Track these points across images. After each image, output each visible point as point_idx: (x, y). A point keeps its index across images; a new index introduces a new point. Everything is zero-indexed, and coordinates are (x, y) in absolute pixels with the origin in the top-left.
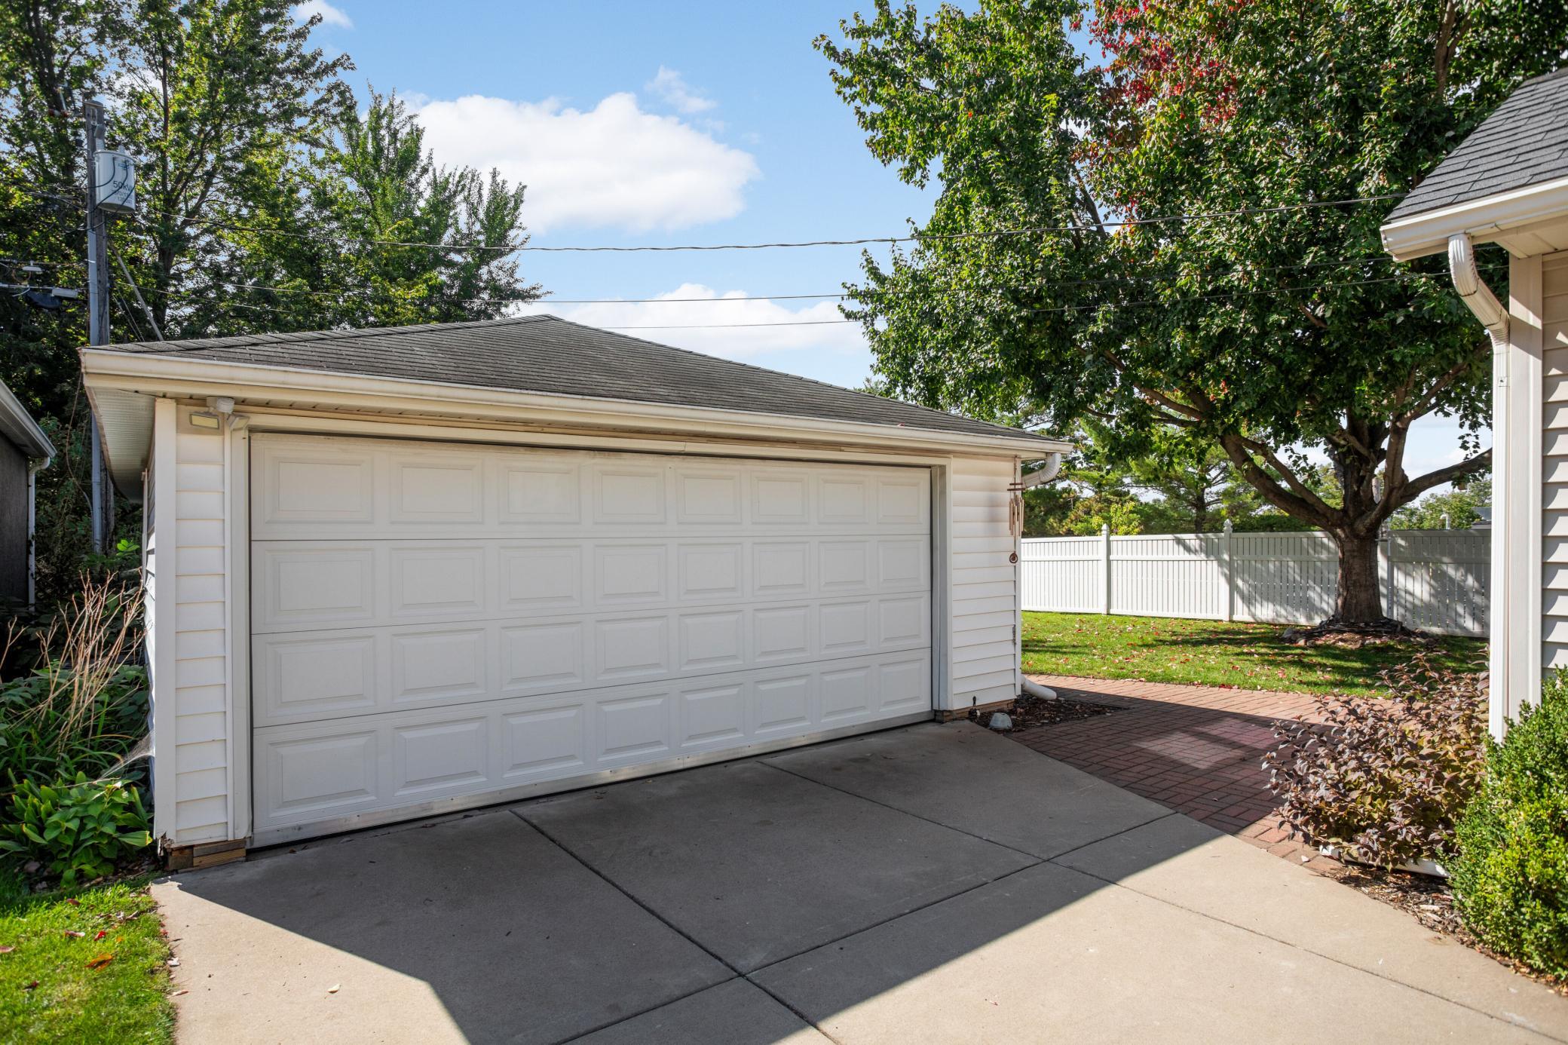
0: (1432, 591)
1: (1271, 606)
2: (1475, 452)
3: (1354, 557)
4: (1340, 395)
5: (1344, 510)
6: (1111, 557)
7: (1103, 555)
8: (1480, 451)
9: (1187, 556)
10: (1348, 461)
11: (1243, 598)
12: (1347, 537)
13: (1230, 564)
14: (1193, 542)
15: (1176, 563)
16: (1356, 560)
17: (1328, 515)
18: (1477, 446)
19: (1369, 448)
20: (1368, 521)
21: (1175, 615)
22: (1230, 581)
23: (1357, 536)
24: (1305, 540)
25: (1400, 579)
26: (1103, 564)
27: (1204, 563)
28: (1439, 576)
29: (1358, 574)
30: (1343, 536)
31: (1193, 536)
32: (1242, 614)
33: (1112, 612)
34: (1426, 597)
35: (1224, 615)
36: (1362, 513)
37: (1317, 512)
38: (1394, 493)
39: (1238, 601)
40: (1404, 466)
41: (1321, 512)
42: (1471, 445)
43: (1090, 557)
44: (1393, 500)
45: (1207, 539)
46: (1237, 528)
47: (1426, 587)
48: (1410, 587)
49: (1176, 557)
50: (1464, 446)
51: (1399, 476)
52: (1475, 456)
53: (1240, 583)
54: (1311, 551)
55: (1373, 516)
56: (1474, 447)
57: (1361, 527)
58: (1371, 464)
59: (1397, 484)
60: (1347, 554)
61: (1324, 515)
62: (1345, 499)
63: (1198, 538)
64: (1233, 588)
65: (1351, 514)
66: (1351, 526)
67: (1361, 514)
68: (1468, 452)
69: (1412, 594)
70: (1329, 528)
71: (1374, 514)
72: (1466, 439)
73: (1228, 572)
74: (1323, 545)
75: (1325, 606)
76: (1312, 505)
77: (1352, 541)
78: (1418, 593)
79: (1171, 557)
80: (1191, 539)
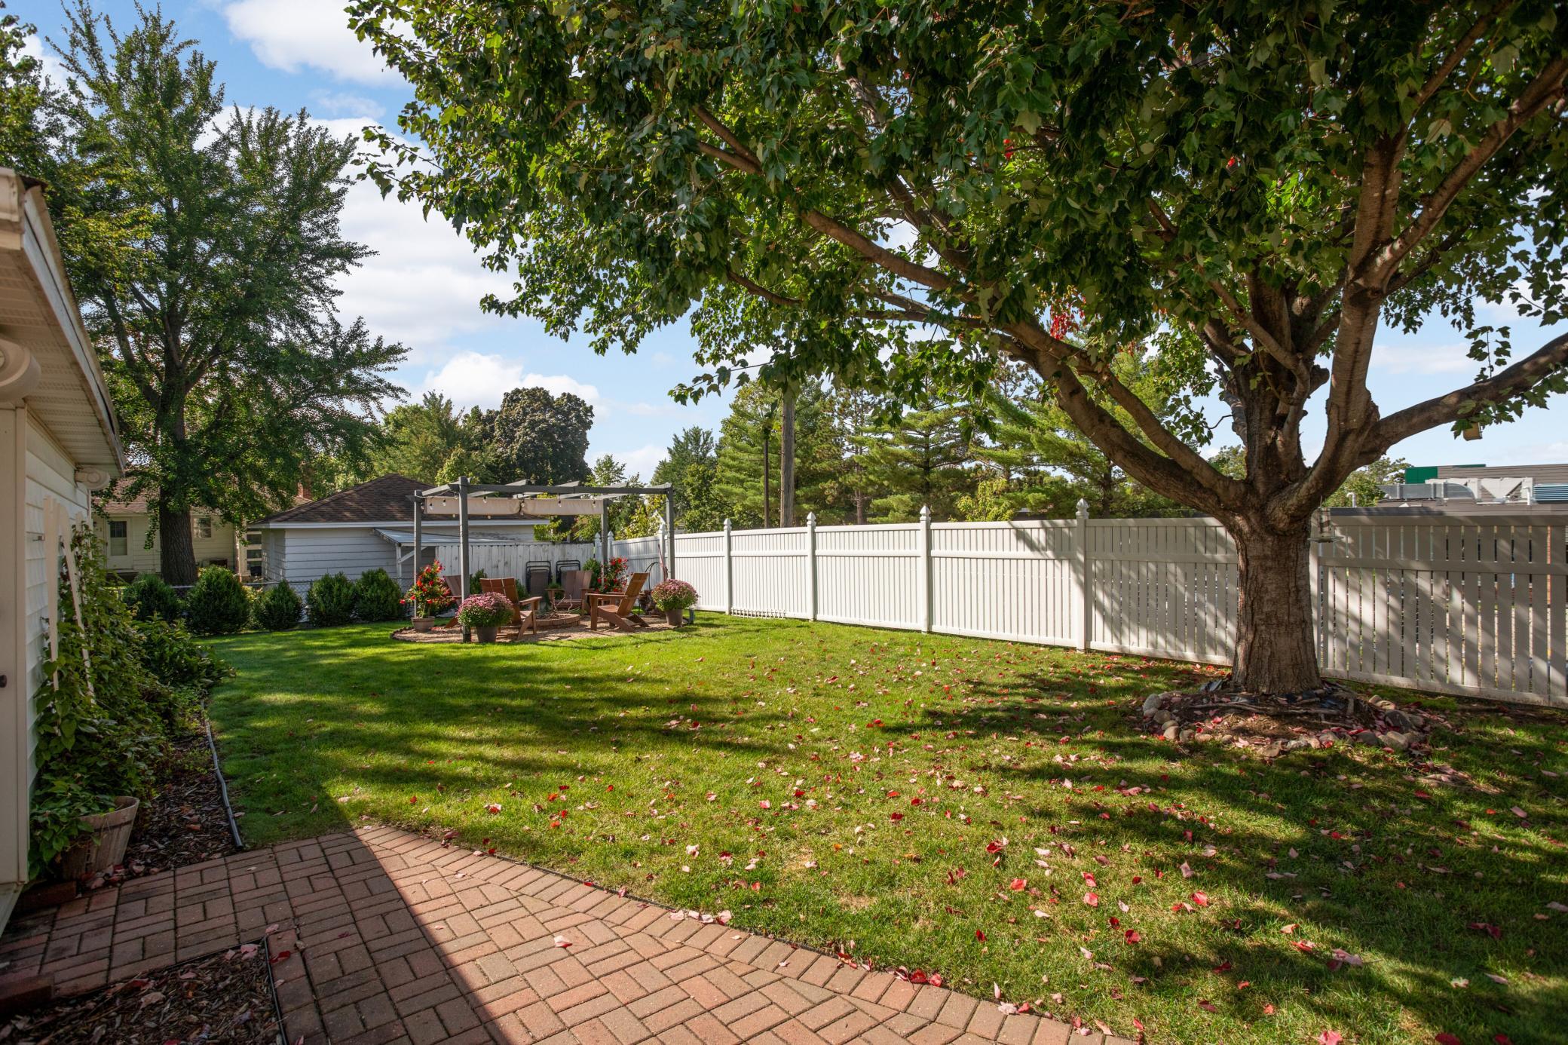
0: (1391, 616)
1: (1143, 633)
2: (1500, 363)
3: (1266, 570)
4: (1232, 212)
5: (1249, 483)
6: (933, 553)
7: (921, 550)
8: (1511, 361)
9: (1028, 553)
10: (1254, 384)
11: (1105, 618)
12: (1253, 531)
13: (1086, 566)
14: (1035, 532)
15: (1014, 562)
16: (1270, 575)
17: (1220, 491)
18: (1504, 350)
19: (1293, 353)
20: (1293, 501)
21: (1013, 637)
22: (1086, 588)
23: (1272, 530)
24: (1191, 530)
25: (1339, 595)
26: (922, 563)
27: (1050, 563)
28: (1402, 591)
29: (1274, 602)
30: (1246, 529)
31: (1036, 523)
32: (1104, 640)
33: (935, 628)
34: (1381, 624)
35: (1077, 641)
36: (1281, 487)
37: (1200, 486)
38: (1349, 442)
39: (1097, 619)
40: (1370, 384)
41: (1205, 484)
42: (1492, 348)
43: (907, 552)
44: (1345, 457)
45: (1055, 526)
46: (1095, 513)
47: (1381, 610)
48: (1354, 607)
49: (1014, 554)
50: (1477, 353)
51: (1361, 406)
52: (1499, 370)
53: (1100, 595)
54: (1201, 549)
55: (1303, 491)
56: (1498, 352)
57: (1279, 513)
58: (1299, 387)
59: (1355, 422)
60: (1253, 563)
61: (1211, 491)
62: (1249, 461)
63: (1044, 527)
64: (1090, 602)
65: (1261, 488)
66: (1261, 509)
67: (1279, 488)
68: (1485, 363)
69: (1360, 622)
70: (1224, 514)
71: (1304, 489)
72: (1482, 337)
73: (1082, 578)
74: (1218, 538)
75: (1222, 635)
76: (1190, 473)
77: (1263, 540)
78: (1367, 617)
79: (1007, 554)
80: (1034, 529)
